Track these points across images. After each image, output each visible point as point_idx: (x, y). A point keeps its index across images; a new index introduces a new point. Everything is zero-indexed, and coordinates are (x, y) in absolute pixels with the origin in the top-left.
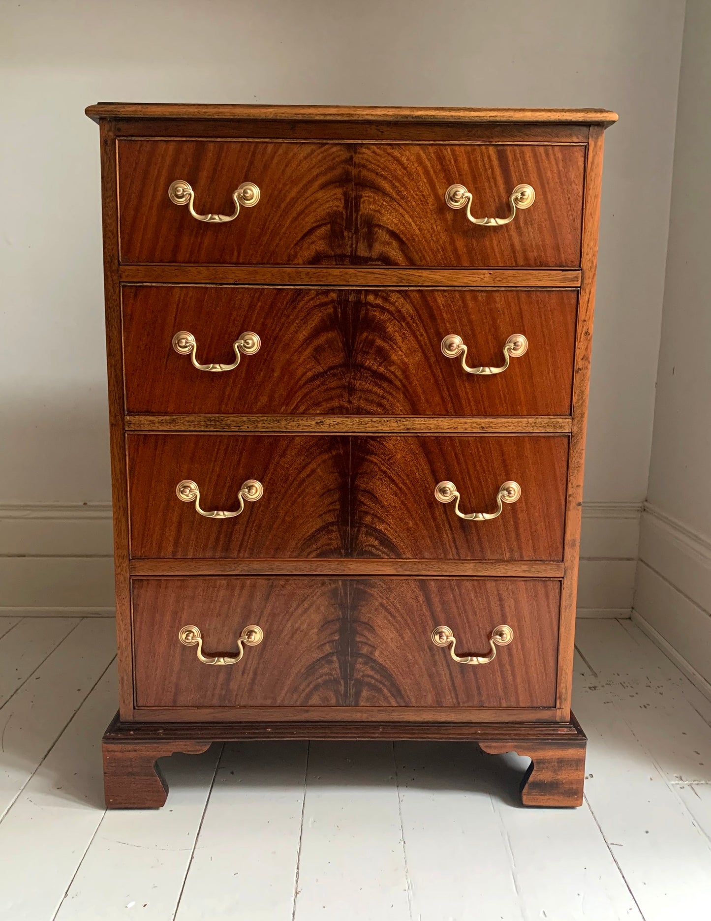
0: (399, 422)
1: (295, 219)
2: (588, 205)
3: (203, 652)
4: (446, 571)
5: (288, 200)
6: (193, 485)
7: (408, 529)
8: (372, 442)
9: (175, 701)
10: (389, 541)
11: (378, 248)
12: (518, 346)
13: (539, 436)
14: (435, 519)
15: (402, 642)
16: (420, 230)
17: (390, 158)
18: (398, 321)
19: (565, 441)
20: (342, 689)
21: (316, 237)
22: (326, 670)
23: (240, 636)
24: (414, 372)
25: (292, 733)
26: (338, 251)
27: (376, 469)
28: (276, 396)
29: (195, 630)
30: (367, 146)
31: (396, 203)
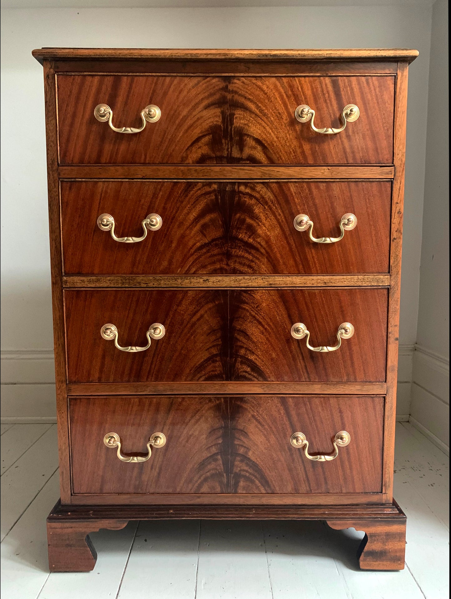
0: (264, 279)
1: (187, 131)
2: (398, 118)
3: (122, 453)
4: (300, 391)
5: (181, 117)
6: (114, 328)
7: (272, 359)
8: (244, 294)
9: (101, 489)
10: (259, 369)
11: (247, 151)
12: (350, 221)
13: (366, 289)
14: (291, 352)
15: (269, 444)
16: (277, 138)
17: (255, 86)
18: (262, 205)
19: (385, 292)
20: (225, 480)
21: (202, 143)
22: (212, 466)
23: (149, 440)
24: (274, 242)
25: (188, 514)
26: (218, 154)
27: (248, 314)
28: (174, 261)
29: (116, 436)
30: (238, 78)
31: (259, 119)
